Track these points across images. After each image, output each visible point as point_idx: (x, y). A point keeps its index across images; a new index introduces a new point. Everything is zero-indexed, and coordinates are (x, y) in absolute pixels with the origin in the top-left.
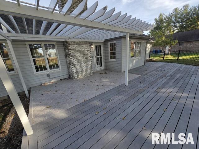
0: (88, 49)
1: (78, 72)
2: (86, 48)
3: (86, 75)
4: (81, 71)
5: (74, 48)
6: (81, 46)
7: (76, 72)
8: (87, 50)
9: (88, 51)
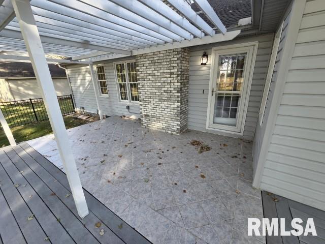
0: (172, 71)
1: (148, 116)
2: (169, 68)
3: (163, 128)
4: (153, 117)
5: (145, 68)
6: (156, 64)
7: (145, 115)
8: (169, 71)
9: (172, 73)
